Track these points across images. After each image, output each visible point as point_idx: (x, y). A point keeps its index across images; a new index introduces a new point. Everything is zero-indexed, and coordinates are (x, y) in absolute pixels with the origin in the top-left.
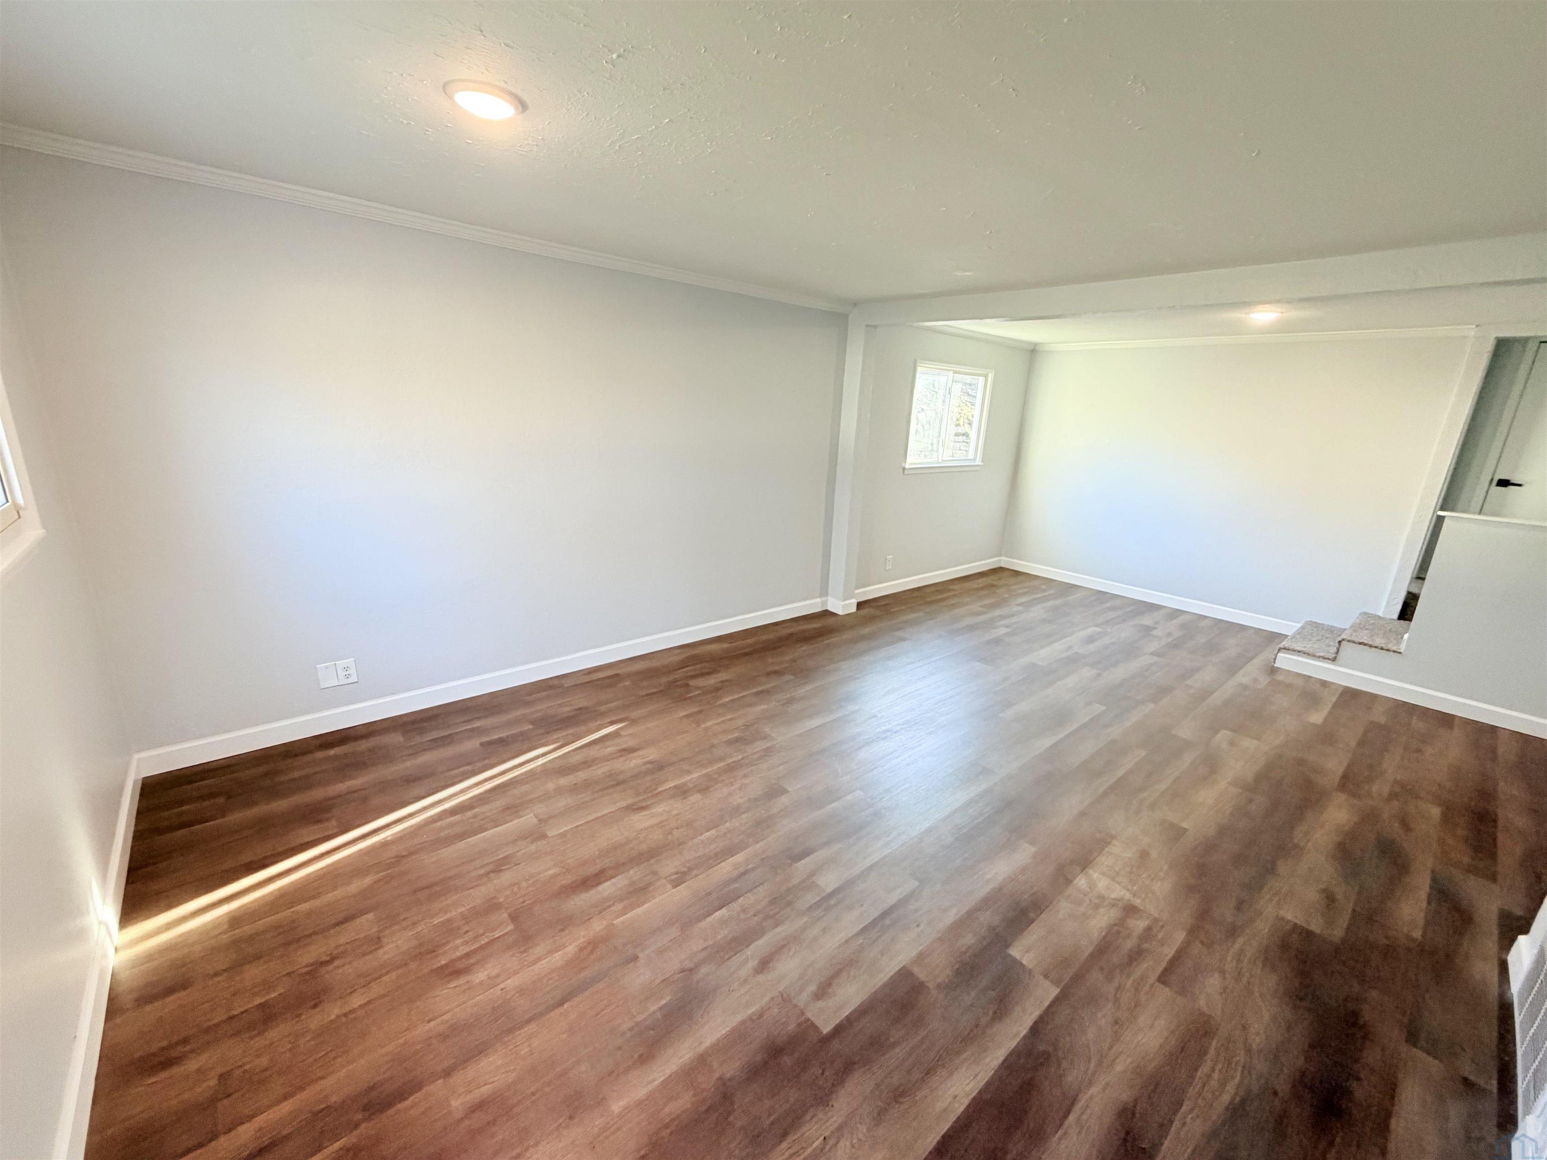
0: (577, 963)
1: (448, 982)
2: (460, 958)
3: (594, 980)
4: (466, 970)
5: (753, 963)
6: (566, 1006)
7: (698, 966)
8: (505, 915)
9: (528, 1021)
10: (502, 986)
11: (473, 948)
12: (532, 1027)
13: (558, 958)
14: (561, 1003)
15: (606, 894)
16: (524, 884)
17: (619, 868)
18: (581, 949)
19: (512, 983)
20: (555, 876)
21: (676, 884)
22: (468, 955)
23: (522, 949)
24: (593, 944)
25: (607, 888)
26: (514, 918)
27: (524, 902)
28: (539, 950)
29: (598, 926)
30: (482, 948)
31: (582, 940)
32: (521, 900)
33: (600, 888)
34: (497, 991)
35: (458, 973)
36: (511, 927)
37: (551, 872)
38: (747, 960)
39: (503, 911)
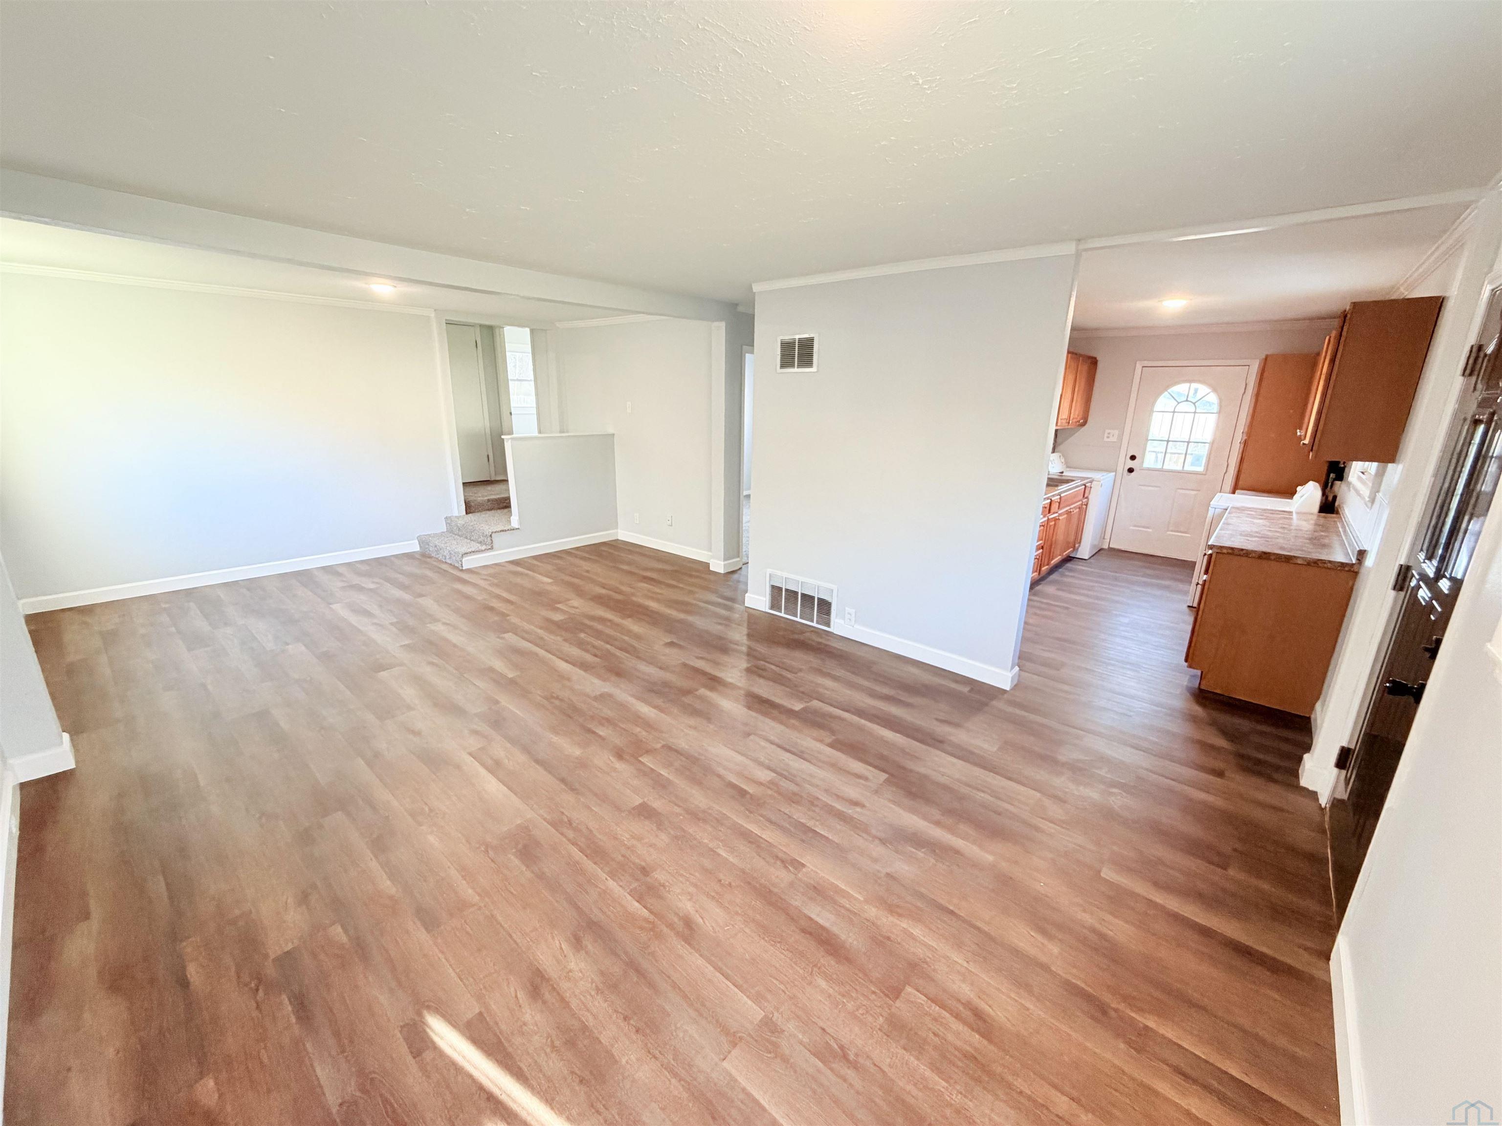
0: (915, 916)
1: (989, 1016)
2: (964, 1022)
3: (921, 896)
4: (968, 1005)
5: (858, 809)
6: (951, 908)
7: (875, 837)
8: (898, 1003)
9: (978, 929)
10: (965, 964)
11: (947, 1015)
12: (979, 924)
13: (917, 931)
14: (952, 913)
15: (832, 917)
16: (850, 1006)
17: (793, 917)
18: (900, 915)
19: (958, 958)
20: (828, 978)
21: (799, 865)
22: (957, 1016)
23: (926, 966)
24: (892, 909)
25: (823, 917)
26: (895, 992)
27: (874, 992)
28: (920, 952)
29: (872, 912)
30: (943, 1007)
31: (891, 919)
32: (873, 997)
33: (827, 925)
34: (972, 967)
35: (978, 1014)
36: (909, 989)
37: (823, 984)
38: (857, 812)
39: (893, 1010)
